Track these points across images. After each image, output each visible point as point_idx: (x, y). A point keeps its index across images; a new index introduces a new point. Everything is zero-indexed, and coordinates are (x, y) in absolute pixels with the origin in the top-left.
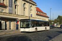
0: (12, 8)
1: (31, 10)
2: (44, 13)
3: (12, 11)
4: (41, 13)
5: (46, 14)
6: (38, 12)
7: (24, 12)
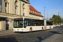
0: (1, 6)
1: (23, 9)
2: (38, 12)
3: (2, 9)
4: (34, 12)
5: (40, 13)
6: (31, 11)
7: (16, 11)
